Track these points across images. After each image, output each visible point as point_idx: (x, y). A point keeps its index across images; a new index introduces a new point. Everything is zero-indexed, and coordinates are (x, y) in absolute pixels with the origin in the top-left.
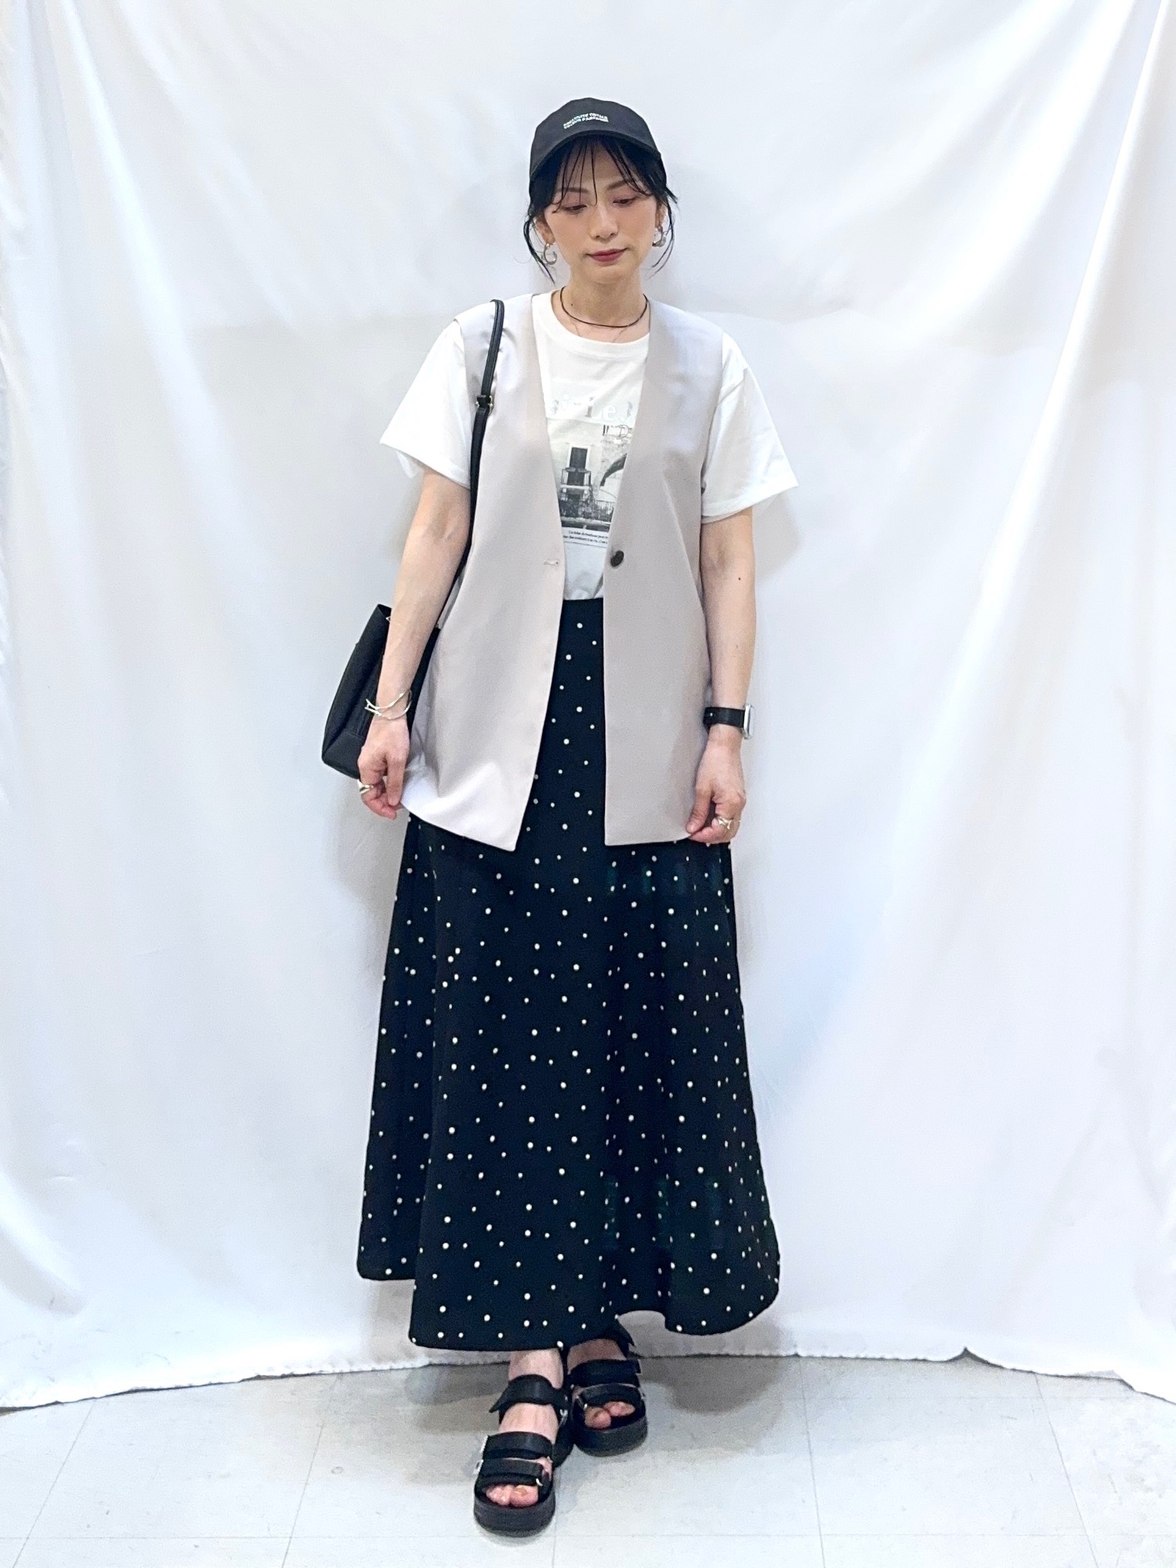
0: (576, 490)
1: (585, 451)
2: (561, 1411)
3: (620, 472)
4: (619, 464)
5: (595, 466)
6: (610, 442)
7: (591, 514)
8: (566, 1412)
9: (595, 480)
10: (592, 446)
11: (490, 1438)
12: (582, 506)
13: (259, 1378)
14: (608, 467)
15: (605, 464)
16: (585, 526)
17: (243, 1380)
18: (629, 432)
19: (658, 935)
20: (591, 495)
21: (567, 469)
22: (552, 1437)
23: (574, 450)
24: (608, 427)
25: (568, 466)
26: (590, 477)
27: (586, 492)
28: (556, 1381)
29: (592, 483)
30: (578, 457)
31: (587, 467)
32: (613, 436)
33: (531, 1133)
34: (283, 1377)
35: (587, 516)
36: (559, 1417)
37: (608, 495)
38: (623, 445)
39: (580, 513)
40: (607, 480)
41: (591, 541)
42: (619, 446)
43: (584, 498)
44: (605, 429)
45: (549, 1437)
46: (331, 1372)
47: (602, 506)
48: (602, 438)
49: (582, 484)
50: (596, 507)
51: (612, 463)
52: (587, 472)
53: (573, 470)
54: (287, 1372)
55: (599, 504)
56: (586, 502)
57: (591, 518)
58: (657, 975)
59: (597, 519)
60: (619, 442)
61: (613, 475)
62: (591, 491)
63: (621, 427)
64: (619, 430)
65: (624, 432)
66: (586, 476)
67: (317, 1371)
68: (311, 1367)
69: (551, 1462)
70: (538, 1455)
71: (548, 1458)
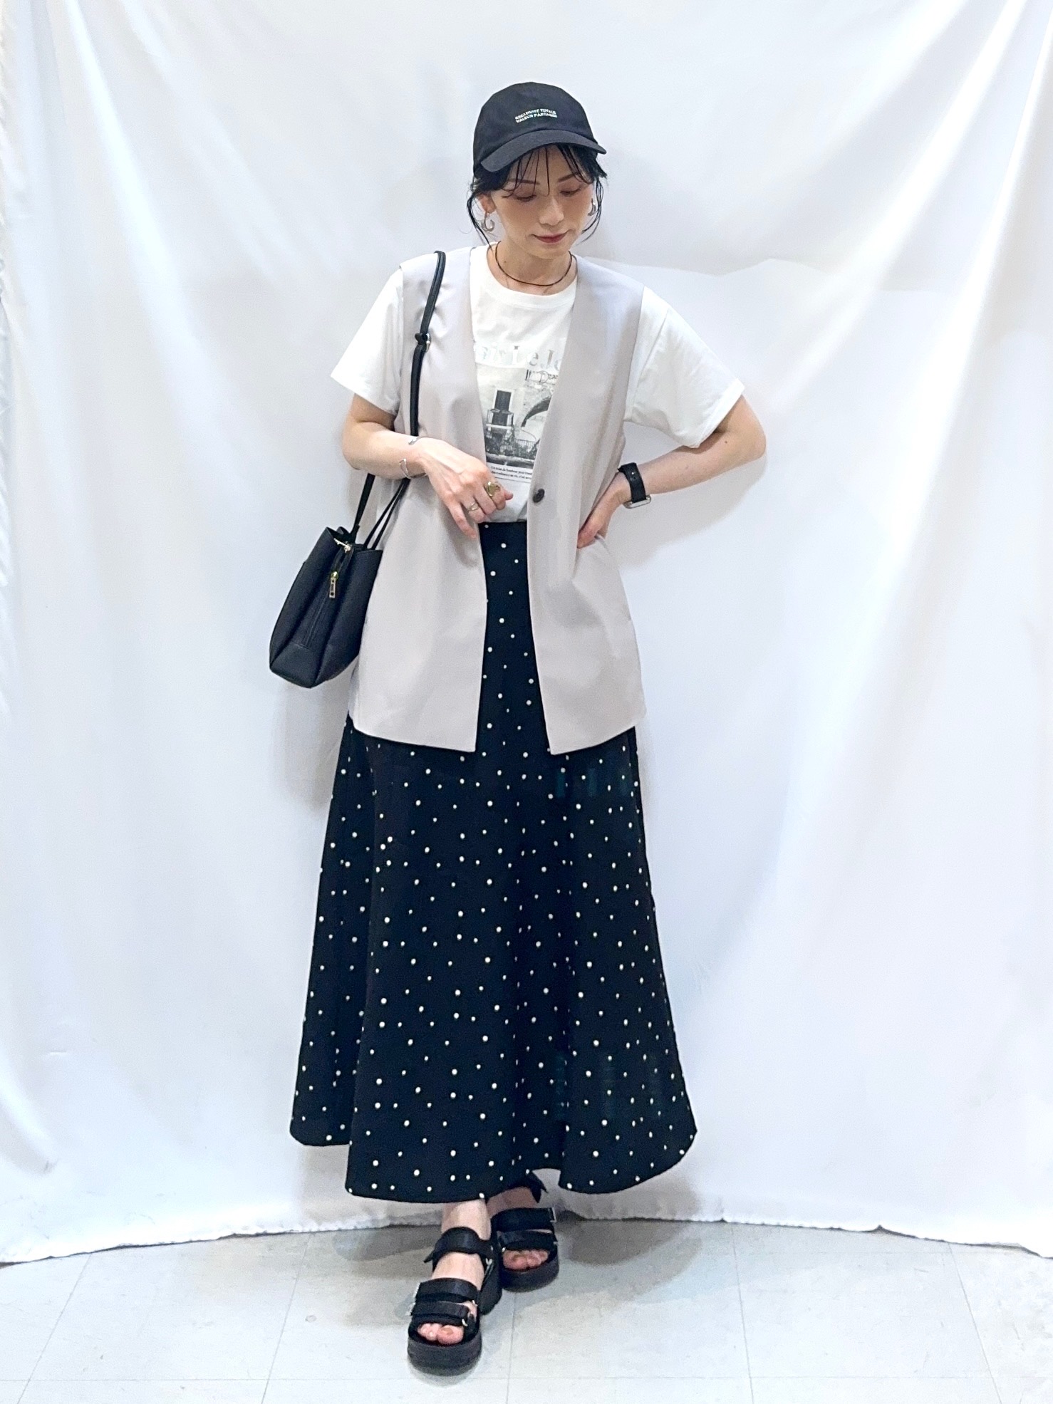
0: (500, 430)
1: (509, 394)
2: (487, 1260)
3: (544, 414)
4: (539, 408)
5: (517, 409)
6: (531, 387)
7: (512, 452)
8: (491, 1261)
9: (517, 421)
10: (515, 390)
11: (422, 1285)
12: (504, 444)
13: (235, 1236)
14: (529, 410)
15: (526, 407)
16: (506, 463)
17: (221, 1238)
18: (549, 378)
20: (513, 435)
21: (492, 410)
22: (478, 1284)
23: (499, 393)
24: (530, 373)
25: (493, 407)
26: (512, 418)
27: (508, 432)
28: (483, 1232)
29: (514, 424)
30: (503, 400)
31: (510, 410)
32: (534, 381)
33: (457, 1004)
34: (258, 1235)
35: (508, 453)
36: (485, 1265)
37: (532, 433)
38: (542, 390)
39: (502, 451)
40: (528, 421)
41: (512, 476)
42: (539, 390)
43: (507, 437)
44: (528, 373)
45: (474, 1283)
46: (300, 1231)
47: (522, 444)
48: (525, 382)
49: (505, 425)
50: (516, 446)
51: (533, 406)
52: (511, 414)
53: (498, 411)
54: (261, 1231)
55: (520, 443)
56: (508, 441)
57: (512, 455)
59: (517, 456)
60: (540, 387)
61: (533, 417)
62: (513, 431)
63: (542, 373)
64: (540, 375)
65: (544, 378)
66: (509, 417)
67: (287, 1230)
68: (282, 1227)
69: (476, 1305)
70: (464, 1299)
71: (473, 1301)
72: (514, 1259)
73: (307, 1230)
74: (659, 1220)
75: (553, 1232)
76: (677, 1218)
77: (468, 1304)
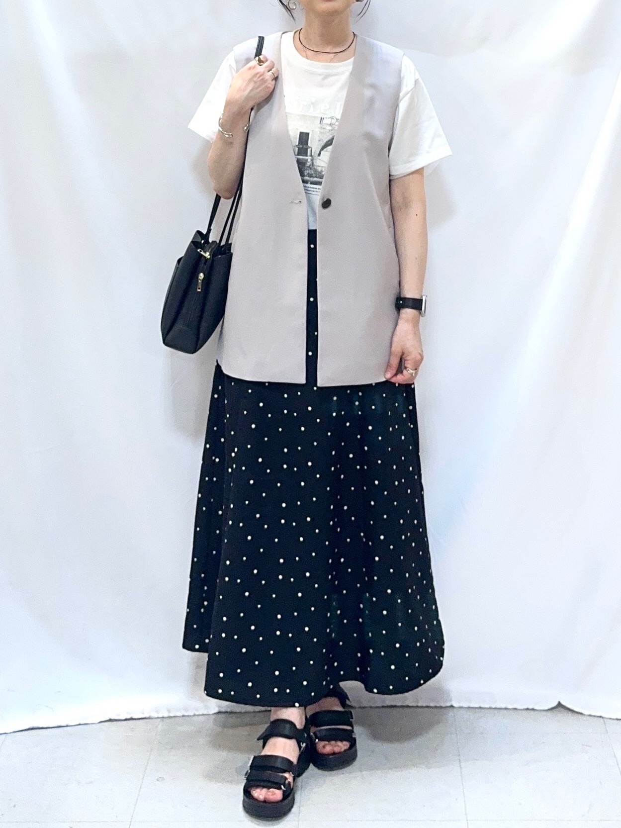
0: (303, 159)
1: (308, 134)
2: (301, 743)
3: (330, 148)
4: (329, 143)
5: (314, 144)
6: (324, 128)
7: (313, 174)
8: (304, 745)
9: (315, 153)
10: (312, 131)
11: (254, 759)
12: (307, 169)
13: (110, 720)
14: (323, 144)
15: (321, 142)
16: (309, 182)
17: (100, 722)
18: (337, 121)
19: (362, 442)
20: (313, 163)
21: (296, 146)
22: (294, 760)
23: (301, 134)
24: (323, 119)
25: (297, 144)
26: (311, 151)
27: (309, 160)
28: (299, 724)
29: (313, 154)
30: (304, 138)
31: (309, 145)
32: (326, 124)
33: (281, 569)
34: (126, 720)
35: (310, 176)
36: (300, 747)
37: (322, 162)
38: (332, 130)
39: (306, 174)
40: (322, 152)
41: (314, 191)
42: (329, 131)
43: (308, 164)
44: (322, 119)
45: (292, 760)
46: (156, 717)
47: (319, 169)
48: (319, 125)
49: (307, 156)
50: (315, 170)
51: (325, 142)
52: (310, 148)
53: (301, 146)
54: (129, 717)
55: (318, 168)
56: (309, 167)
57: (313, 177)
58: (362, 467)
59: (316, 177)
60: (330, 128)
61: (325, 150)
62: (312, 160)
63: (332, 118)
64: (330, 119)
65: (334, 121)
66: (309, 150)
67: (147, 716)
68: (143, 713)
69: (293, 775)
70: (285, 771)
71: (291, 773)
72: (324, 747)
73: (160, 716)
74: (408, 706)
75: (353, 728)
76: (420, 705)
77: (286, 775)
